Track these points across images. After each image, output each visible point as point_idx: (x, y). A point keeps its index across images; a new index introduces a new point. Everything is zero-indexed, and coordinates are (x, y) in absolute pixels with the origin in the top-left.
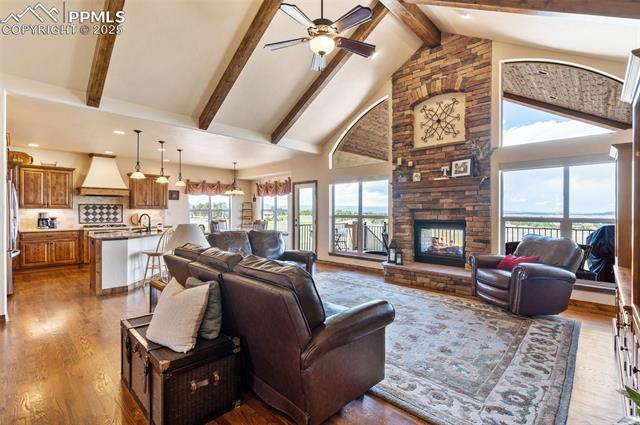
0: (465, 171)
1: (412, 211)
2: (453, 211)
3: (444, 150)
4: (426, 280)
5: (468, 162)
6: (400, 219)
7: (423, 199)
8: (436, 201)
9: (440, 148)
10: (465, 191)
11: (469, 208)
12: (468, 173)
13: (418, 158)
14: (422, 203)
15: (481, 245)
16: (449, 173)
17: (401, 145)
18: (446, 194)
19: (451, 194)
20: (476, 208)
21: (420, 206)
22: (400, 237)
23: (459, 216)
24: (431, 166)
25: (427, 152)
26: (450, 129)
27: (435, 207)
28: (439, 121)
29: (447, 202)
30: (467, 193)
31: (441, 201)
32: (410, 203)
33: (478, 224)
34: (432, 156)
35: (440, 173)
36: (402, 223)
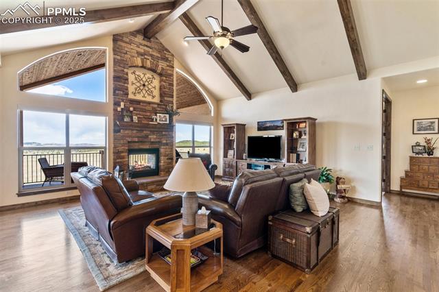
0: (166, 121)
1: (129, 142)
2: (152, 143)
3: (152, 105)
5: (167, 116)
6: (121, 149)
7: (139, 135)
8: (147, 137)
9: (149, 103)
10: (162, 132)
11: (165, 142)
12: (168, 122)
13: (135, 106)
14: (138, 137)
15: (170, 161)
16: (156, 120)
18: (153, 132)
19: (155, 133)
20: (168, 142)
21: (136, 140)
23: (156, 146)
24: (144, 113)
25: (141, 104)
26: (150, 93)
27: (146, 140)
28: (144, 85)
29: (153, 137)
30: (164, 133)
31: (150, 137)
32: (129, 137)
33: (168, 150)
34: (144, 107)
35: (152, 120)
36: (122, 152)
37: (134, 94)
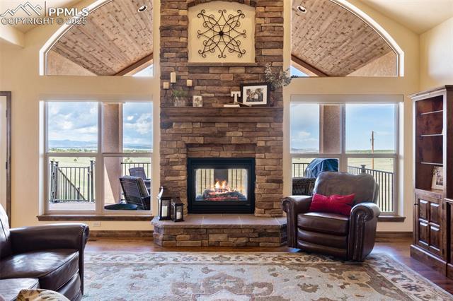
0: (260, 99)
1: (188, 146)
2: (238, 146)
3: (232, 70)
4: (221, 237)
5: (264, 89)
6: (172, 157)
7: (206, 131)
8: (222, 134)
9: (227, 67)
10: (256, 123)
11: (261, 144)
12: (265, 102)
13: (198, 76)
14: (204, 136)
15: (274, 185)
16: (240, 99)
17: (174, 55)
18: (234, 125)
19: (240, 125)
20: (269, 144)
21: (201, 140)
22: (172, 182)
23: (246, 153)
24: (216, 89)
25: (211, 71)
26: (234, 47)
27: (221, 141)
28: (221, 34)
29: (235, 136)
30: (259, 126)
31: (228, 134)
32: (188, 135)
33: (270, 162)
34: (217, 77)
35: (231, 100)
36: (176, 163)
37: (203, 53)
